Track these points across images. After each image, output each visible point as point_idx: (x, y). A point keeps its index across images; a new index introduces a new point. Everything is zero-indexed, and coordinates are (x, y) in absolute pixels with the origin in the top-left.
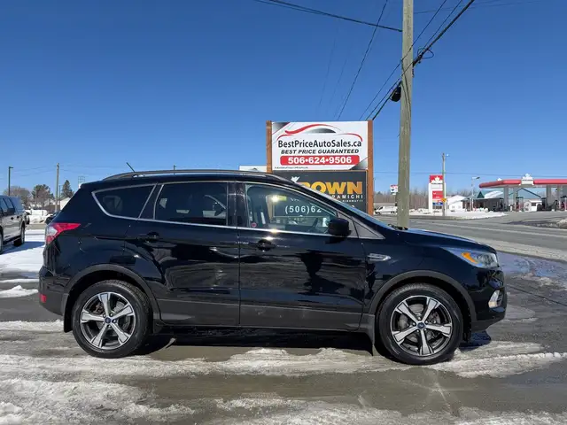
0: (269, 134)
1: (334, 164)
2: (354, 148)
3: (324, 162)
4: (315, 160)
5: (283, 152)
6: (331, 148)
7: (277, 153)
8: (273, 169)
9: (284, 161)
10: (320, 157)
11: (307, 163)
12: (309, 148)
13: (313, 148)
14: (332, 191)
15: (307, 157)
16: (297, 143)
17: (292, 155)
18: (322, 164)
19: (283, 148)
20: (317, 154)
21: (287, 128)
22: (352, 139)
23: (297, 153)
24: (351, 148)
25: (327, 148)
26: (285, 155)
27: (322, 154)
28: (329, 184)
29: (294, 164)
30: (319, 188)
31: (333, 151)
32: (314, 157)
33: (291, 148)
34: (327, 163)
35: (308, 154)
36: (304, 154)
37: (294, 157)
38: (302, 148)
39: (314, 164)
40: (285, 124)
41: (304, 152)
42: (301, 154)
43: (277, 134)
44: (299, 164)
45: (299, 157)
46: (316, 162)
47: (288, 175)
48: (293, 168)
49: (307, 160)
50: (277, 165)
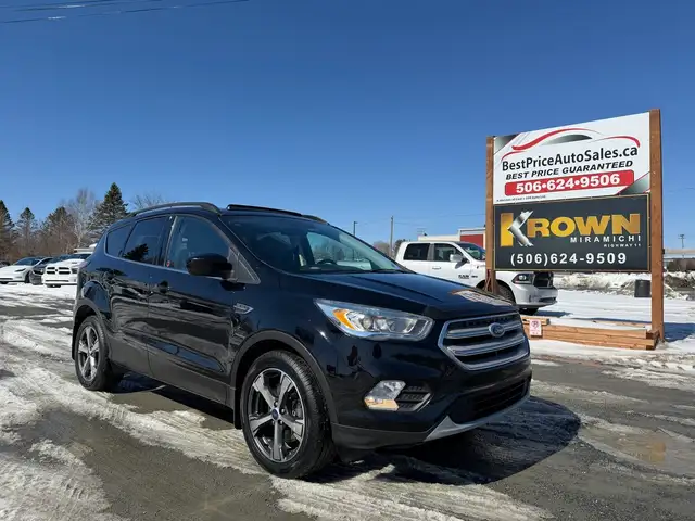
0: (491, 154)
1: (590, 187)
2: (624, 158)
3: (572, 186)
4: (557, 185)
5: (508, 177)
6: (583, 164)
7: (500, 179)
8: (495, 203)
9: (510, 189)
10: (566, 179)
11: (545, 190)
12: (548, 168)
13: (553, 167)
14: (585, 230)
15: (545, 181)
16: (529, 161)
17: (523, 179)
18: (567, 189)
19: (510, 172)
20: (561, 174)
21: (514, 142)
22: (621, 145)
23: (529, 177)
24: (619, 159)
25: (577, 164)
26: (511, 180)
27: (569, 174)
28: (579, 220)
29: (524, 193)
30: (563, 227)
31: (586, 168)
32: (555, 179)
33: (522, 170)
34: (578, 187)
35: (547, 177)
36: (540, 177)
37: (524, 182)
38: (537, 169)
39: (555, 190)
40: (514, 136)
41: (540, 173)
42: (535, 177)
43: (500, 153)
44: (533, 192)
45: (533, 182)
46: (559, 187)
47: (516, 210)
48: (524, 199)
49: (544, 186)
50: (500, 197)
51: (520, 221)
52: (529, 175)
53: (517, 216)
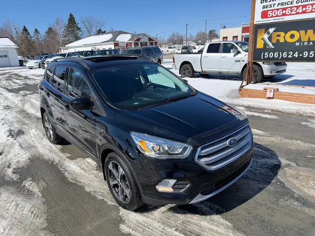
1: (311, 12)
3: (300, 11)
4: (292, 11)
5: (264, 7)
7: (259, 8)
8: (255, 23)
9: (264, 15)
10: (298, 7)
11: (285, 15)
14: (305, 38)
15: (285, 9)
17: (272, 8)
18: (298, 13)
19: (264, 4)
20: (295, 4)
23: (276, 7)
26: (266, 9)
27: (300, 4)
28: (302, 32)
29: (272, 17)
30: (292, 36)
32: (291, 8)
34: (304, 12)
35: (286, 6)
36: (283, 7)
37: (273, 10)
38: (282, 2)
39: (290, 14)
41: (282, 4)
42: (280, 7)
44: (277, 16)
45: (277, 10)
46: (293, 12)
47: (266, 27)
48: (271, 20)
49: (284, 12)
50: (258, 19)
51: (269, 33)
52: (276, 6)
53: (266, 31)
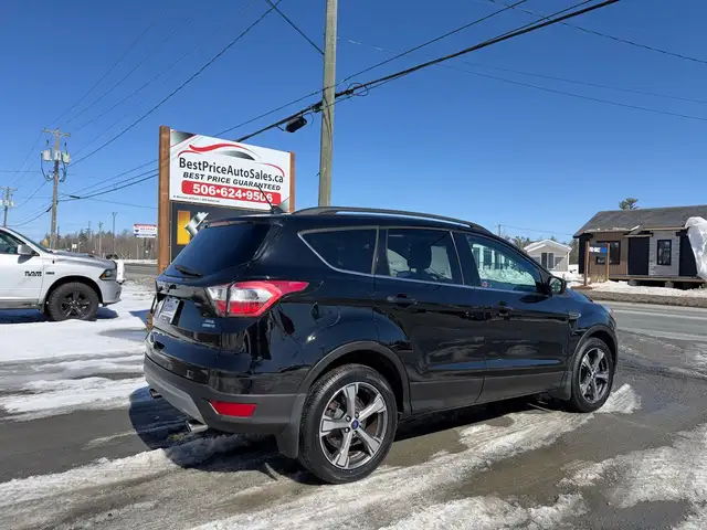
0: (163, 148)
1: (252, 200)
2: (275, 183)
4: (229, 193)
5: (185, 175)
6: (249, 180)
7: (177, 176)
8: (171, 198)
9: (187, 188)
10: (236, 189)
11: (218, 195)
12: (221, 175)
13: (226, 176)
15: (219, 187)
16: (205, 165)
17: (199, 180)
18: (237, 198)
19: (186, 169)
20: (232, 184)
21: (191, 141)
22: (274, 173)
23: (205, 180)
24: (271, 183)
25: (244, 179)
26: (188, 179)
27: (238, 186)
29: (200, 194)
31: (251, 184)
32: (228, 188)
33: (198, 171)
34: (244, 199)
35: (220, 183)
36: (214, 183)
37: (202, 184)
38: (213, 174)
39: (227, 198)
40: (190, 135)
41: (215, 179)
42: (210, 181)
43: (177, 148)
44: (208, 195)
45: (209, 185)
46: (230, 195)
47: (193, 209)
48: (200, 200)
49: (218, 191)
50: (176, 193)
51: (197, 220)
52: (205, 178)
53: (193, 216)
